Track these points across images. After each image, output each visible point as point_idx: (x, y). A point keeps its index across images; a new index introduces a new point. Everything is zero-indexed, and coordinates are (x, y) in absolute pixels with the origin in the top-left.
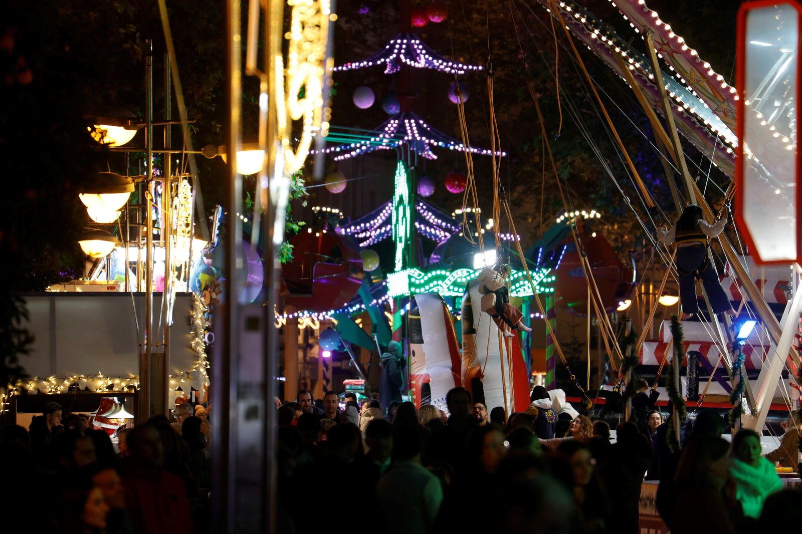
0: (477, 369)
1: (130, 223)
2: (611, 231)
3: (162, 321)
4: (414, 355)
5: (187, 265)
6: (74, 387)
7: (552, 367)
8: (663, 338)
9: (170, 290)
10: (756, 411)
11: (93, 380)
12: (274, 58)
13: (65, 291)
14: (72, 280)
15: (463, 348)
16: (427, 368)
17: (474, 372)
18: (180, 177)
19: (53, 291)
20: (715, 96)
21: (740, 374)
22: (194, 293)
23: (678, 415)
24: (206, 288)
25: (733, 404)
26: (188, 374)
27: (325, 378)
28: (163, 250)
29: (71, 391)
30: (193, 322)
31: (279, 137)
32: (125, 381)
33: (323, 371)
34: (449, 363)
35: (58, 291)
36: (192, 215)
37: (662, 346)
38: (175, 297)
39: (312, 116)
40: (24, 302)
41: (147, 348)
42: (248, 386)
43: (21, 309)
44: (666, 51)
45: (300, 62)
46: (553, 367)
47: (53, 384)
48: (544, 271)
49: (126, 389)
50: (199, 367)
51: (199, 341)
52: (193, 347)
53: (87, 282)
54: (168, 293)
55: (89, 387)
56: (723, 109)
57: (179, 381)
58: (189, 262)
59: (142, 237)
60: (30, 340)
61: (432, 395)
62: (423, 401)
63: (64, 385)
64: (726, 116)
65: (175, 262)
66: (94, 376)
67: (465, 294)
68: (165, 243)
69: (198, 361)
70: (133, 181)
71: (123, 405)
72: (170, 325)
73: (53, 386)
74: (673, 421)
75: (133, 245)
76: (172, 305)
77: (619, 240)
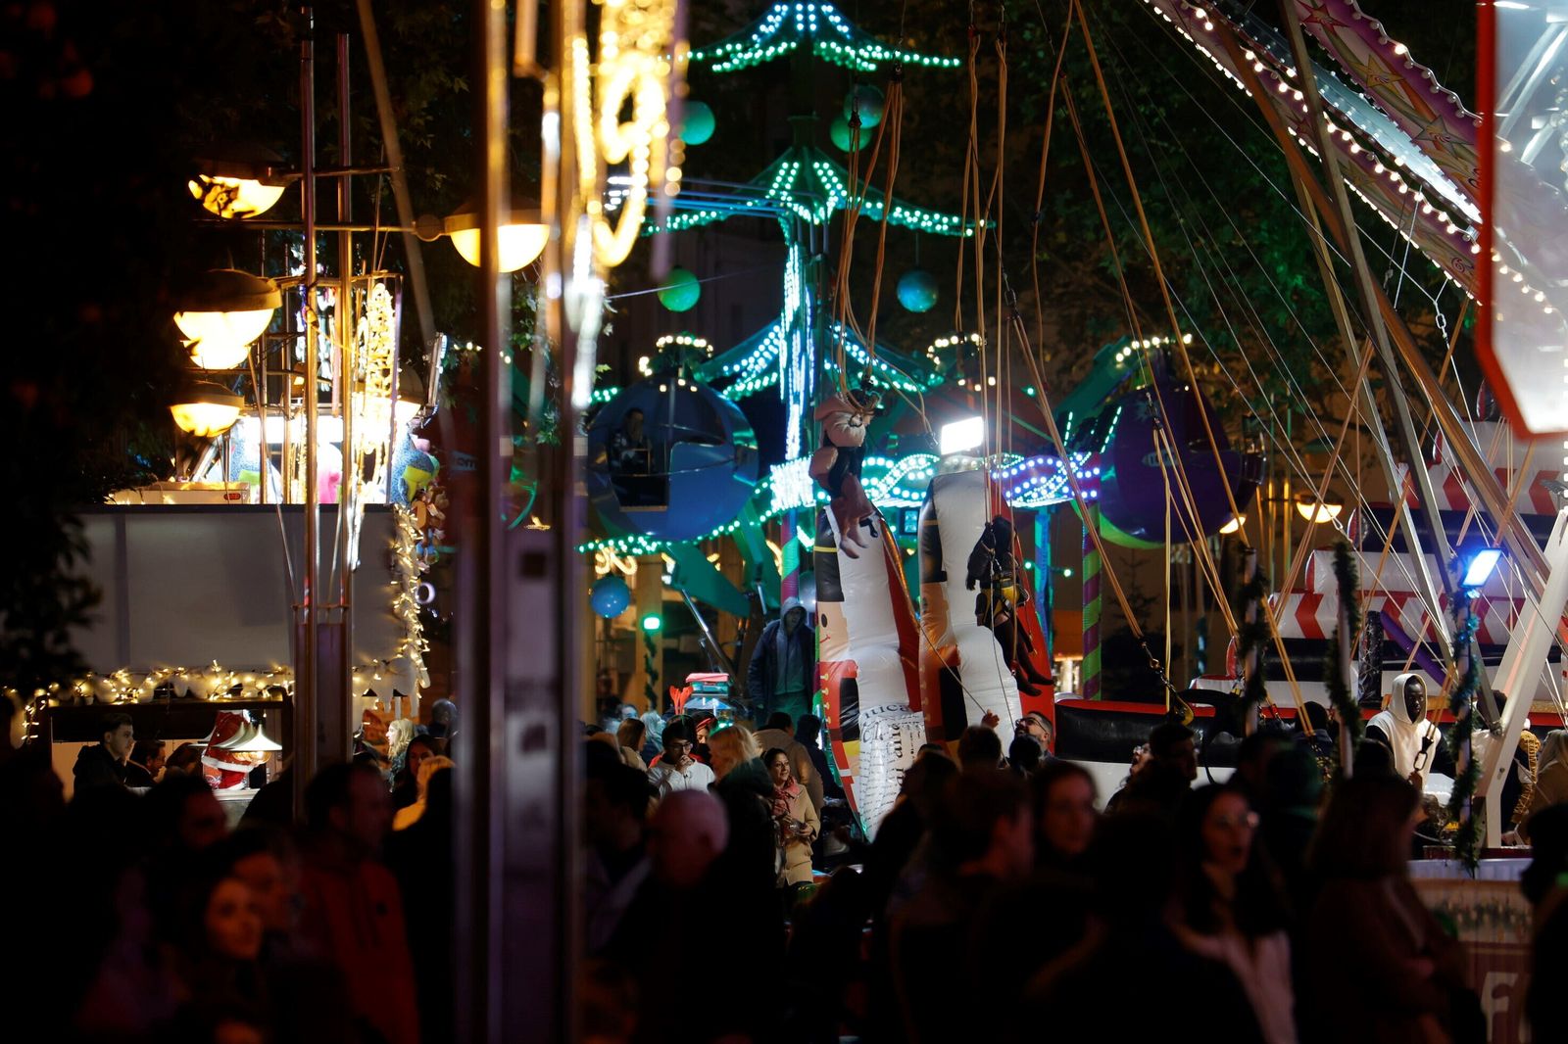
0: (950, 650)
1: (268, 370)
2: (1207, 379)
3: (337, 560)
4: (825, 623)
5: (387, 451)
6: (165, 689)
7: (1094, 646)
8: (1313, 586)
9: (353, 499)
10: (1500, 727)
11: (202, 677)
12: (571, 42)
13: (143, 503)
14: (155, 480)
15: (922, 611)
16: (851, 650)
17: (944, 656)
18: (369, 279)
19: (119, 503)
20: (1417, 110)
21: (1470, 656)
22: (396, 505)
23: (1348, 735)
24: (418, 495)
25: (1456, 713)
26: (387, 663)
27: (649, 670)
28: (339, 421)
29: (159, 698)
30: (396, 562)
31: (582, 198)
32: (264, 677)
33: (646, 657)
34: (894, 638)
35: (128, 503)
36: (395, 352)
37: (1311, 601)
38: (363, 514)
39: (647, 156)
40: (80, 525)
41: (309, 614)
42: (526, 685)
43: (73, 539)
44: (1320, 22)
45: (622, 49)
46: (1097, 645)
47: (123, 685)
48: (1079, 457)
49: (266, 695)
50: (408, 650)
51: (408, 598)
52: (396, 611)
53: (186, 485)
54: (348, 505)
55: (193, 691)
56: (1433, 135)
57: (369, 677)
58: (391, 445)
59: (292, 397)
60: (92, 598)
61: (860, 702)
62: (844, 714)
63: (146, 687)
64: (1438, 148)
65: (361, 446)
66: (203, 669)
67: (925, 504)
68: (342, 407)
69: (406, 638)
70: (279, 286)
71: (260, 726)
72: (354, 567)
73: (124, 689)
74: (1339, 749)
75: (275, 412)
76: (358, 530)
77: (1224, 395)
